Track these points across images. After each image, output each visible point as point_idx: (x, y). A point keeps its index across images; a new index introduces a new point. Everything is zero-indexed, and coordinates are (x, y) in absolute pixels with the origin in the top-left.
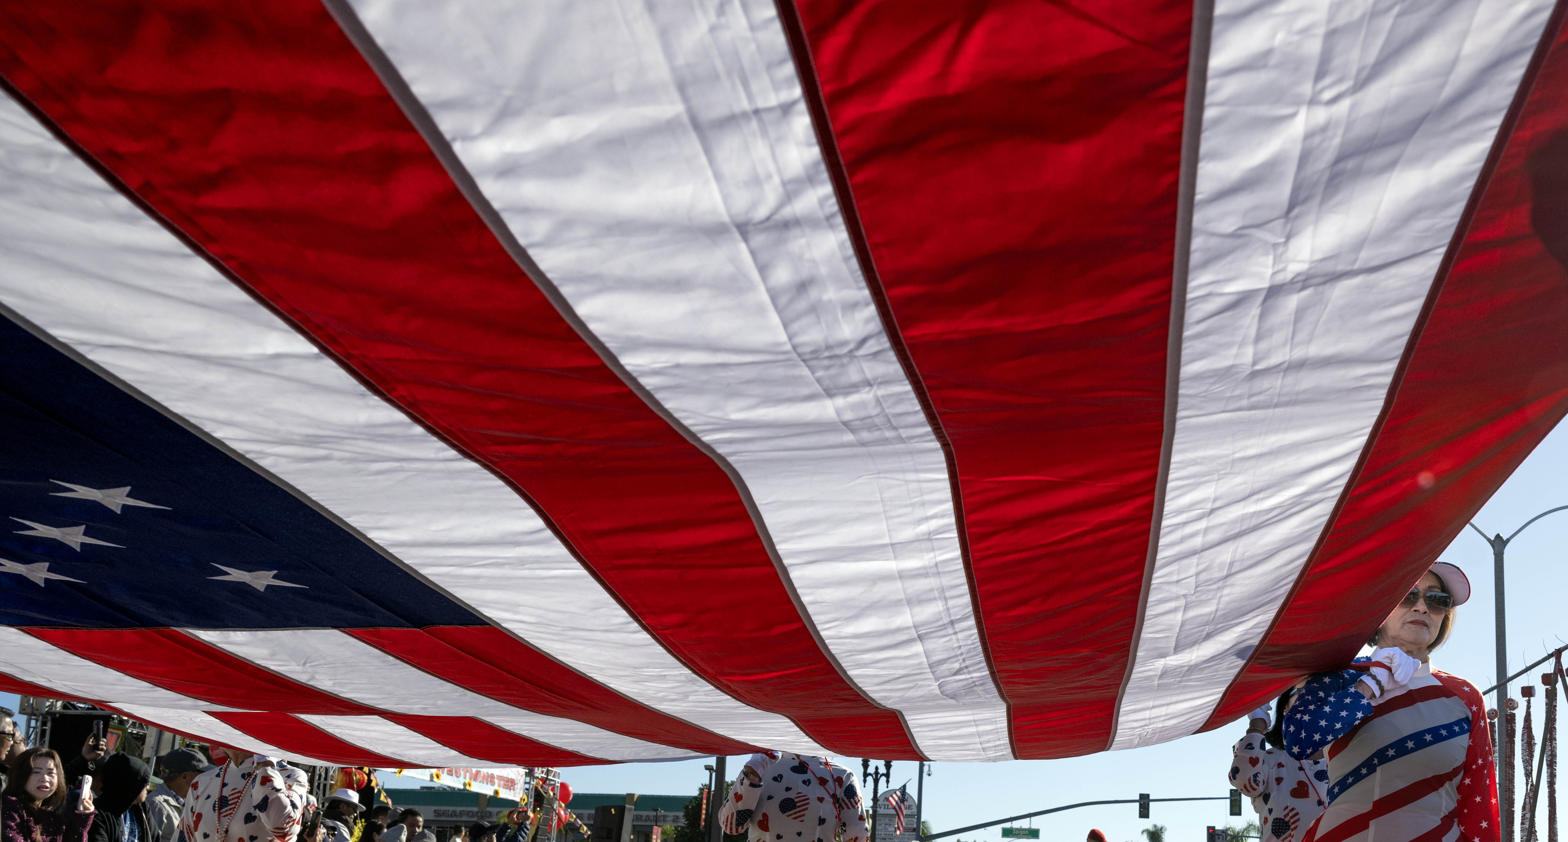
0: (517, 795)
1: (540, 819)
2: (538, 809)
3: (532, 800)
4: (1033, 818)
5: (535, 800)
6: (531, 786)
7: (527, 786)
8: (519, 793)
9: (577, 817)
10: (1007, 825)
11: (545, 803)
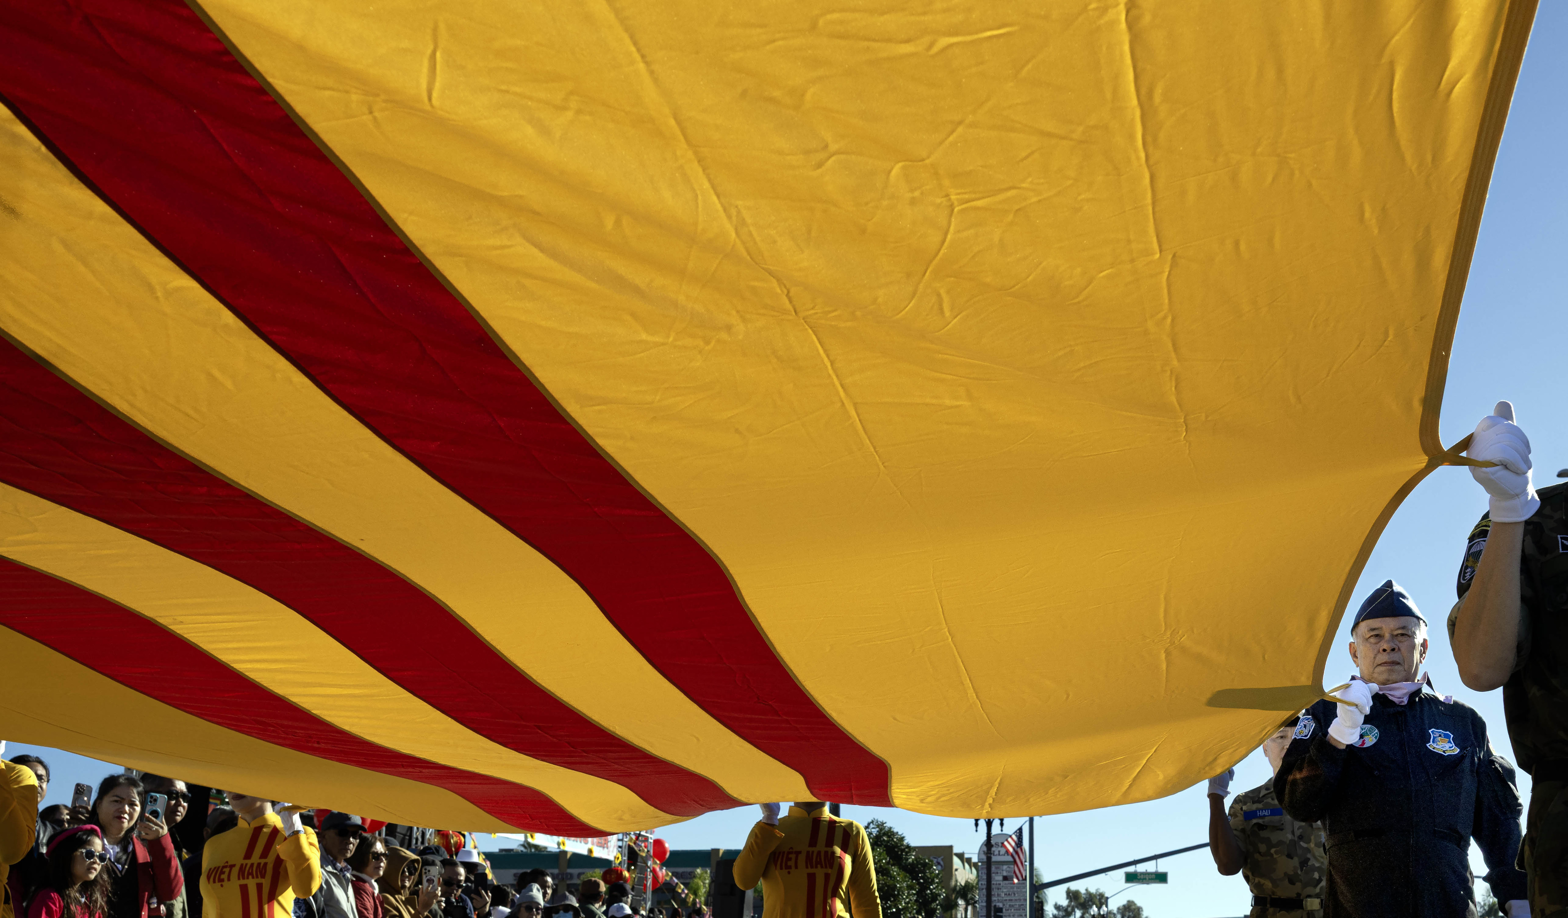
0: (610, 853)
1: (634, 878)
2: (633, 867)
3: (626, 858)
4: (1159, 860)
5: (629, 858)
6: (624, 843)
7: (620, 843)
8: (613, 852)
9: (673, 873)
10: (1131, 869)
11: (639, 861)
